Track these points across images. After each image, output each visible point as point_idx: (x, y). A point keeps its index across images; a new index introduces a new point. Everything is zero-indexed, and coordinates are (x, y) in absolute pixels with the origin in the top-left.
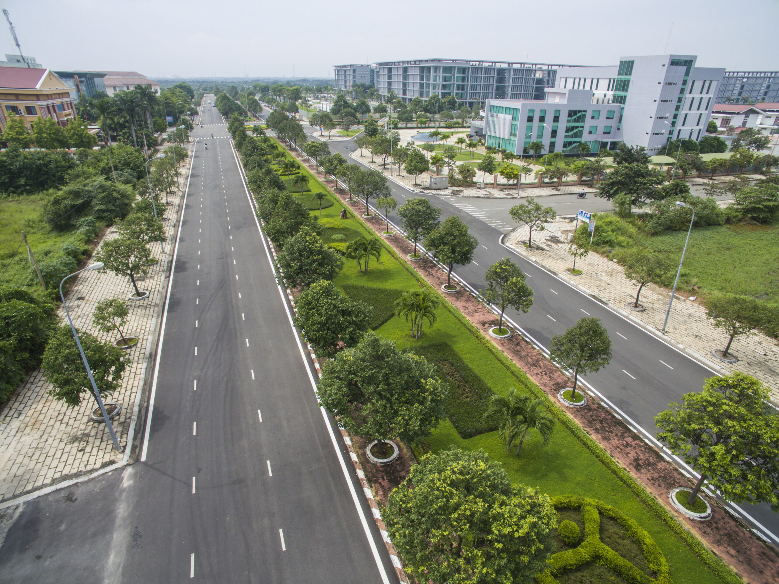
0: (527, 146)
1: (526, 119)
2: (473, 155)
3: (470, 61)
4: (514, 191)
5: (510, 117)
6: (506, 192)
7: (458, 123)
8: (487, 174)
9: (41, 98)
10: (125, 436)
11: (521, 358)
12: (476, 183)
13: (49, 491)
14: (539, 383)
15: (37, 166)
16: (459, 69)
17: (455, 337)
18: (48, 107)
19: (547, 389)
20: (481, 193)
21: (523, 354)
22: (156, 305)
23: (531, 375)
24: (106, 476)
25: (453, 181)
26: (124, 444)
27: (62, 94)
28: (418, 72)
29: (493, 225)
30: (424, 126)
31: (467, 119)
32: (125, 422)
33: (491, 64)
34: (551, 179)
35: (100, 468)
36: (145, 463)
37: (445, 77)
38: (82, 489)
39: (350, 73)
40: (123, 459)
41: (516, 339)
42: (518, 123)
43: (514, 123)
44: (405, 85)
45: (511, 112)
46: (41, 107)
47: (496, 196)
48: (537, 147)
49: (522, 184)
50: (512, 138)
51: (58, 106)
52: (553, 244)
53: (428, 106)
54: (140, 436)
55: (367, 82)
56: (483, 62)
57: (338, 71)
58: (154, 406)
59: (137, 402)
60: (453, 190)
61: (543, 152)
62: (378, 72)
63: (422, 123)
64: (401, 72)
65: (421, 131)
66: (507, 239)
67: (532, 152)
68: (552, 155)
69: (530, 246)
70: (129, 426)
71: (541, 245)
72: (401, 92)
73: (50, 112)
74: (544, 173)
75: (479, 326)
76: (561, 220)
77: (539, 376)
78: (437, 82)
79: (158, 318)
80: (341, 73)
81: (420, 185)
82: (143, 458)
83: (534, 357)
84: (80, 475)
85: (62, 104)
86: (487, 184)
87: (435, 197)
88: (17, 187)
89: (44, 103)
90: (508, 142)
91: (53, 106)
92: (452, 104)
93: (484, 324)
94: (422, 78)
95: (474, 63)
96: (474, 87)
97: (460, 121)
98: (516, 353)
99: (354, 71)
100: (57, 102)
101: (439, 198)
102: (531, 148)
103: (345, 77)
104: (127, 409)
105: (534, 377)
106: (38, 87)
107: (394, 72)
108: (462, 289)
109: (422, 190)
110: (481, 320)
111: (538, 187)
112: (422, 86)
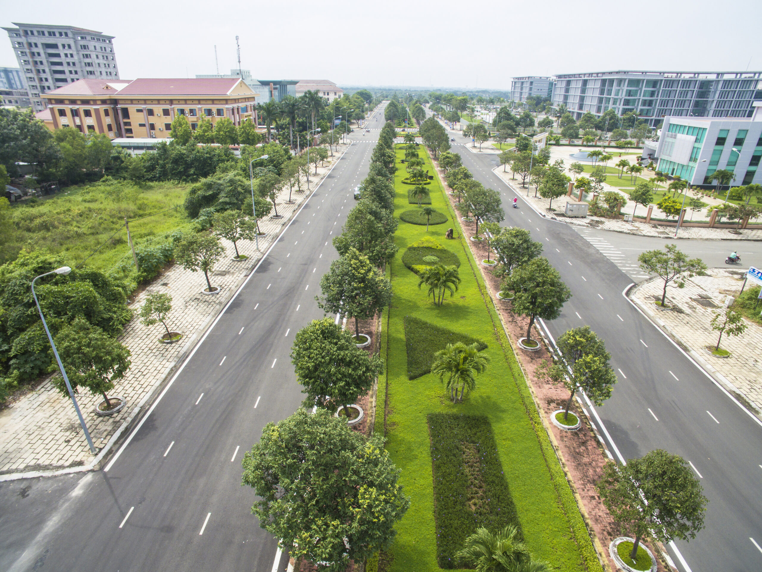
0: (710, 175)
1: (715, 141)
2: (635, 180)
3: (664, 73)
4: (672, 229)
5: (693, 138)
6: (661, 229)
7: (630, 143)
8: (640, 206)
9: (229, 102)
10: (109, 437)
11: (579, 466)
12: (623, 214)
13: (16, 478)
14: (590, 513)
15: (204, 159)
16: (648, 82)
17: (503, 411)
18: (233, 110)
19: (597, 528)
20: (626, 227)
21: (586, 460)
22: (220, 303)
23: (583, 498)
24: (66, 477)
25: (595, 210)
26: (102, 446)
27: (248, 98)
28: (598, 85)
29: (624, 270)
30: (591, 144)
31: (643, 140)
32: (119, 421)
33: (692, 75)
34: (731, 218)
35: (68, 467)
36: (105, 474)
37: (630, 91)
38: (41, 485)
39: (527, 85)
40: (92, 462)
41: (585, 435)
42: (701, 146)
43: (696, 145)
44: (582, 99)
45: (696, 132)
46: (228, 109)
47: (644, 233)
48: (725, 176)
49: (686, 222)
50: (691, 164)
51: (242, 109)
52: (699, 307)
53: (600, 122)
54: (122, 440)
55: (544, 95)
56: (681, 73)
57: (515, 83)
58: (153, 411)
59: (141, 403)
60: (592, 220)
61: (731, 183)
62: (555, 84)
63: (588, 140)
64: (580, 84)
65: (584, 149)
66: (635, 290)
67: (715, 183)
68: (744, 187)
69: (663, 305)
70: (119, 427)
71: (680, 306)
72: (577, 106)
73: (233, 114)
74: (722, 210)
75: (543, 404)
76: (727, 274)
77: (594, 502)
78: (620, 97)
79: (213, 316)
80: (519, 85)
81: (555, 210)
82: (107, 469)
83: (598, 470)
84: (48, 469)
85: (247, 107)
86: (638, 217)
87: (566, 226)
88: (188, 176)
89: (230, 106)
90: (685, 168)
91: (238, 109)
92: (631, 122)
93: (550, 401)
94: (602, 92)
95: (670, 75)
96: (664, 103)
97: (634, 141)
98: (576, 456)
99: (531, 83)
100: (242, 105)
101: (570, 228)
102: (715, 178)
103: (522, 89)
104: (129, 407)
105: (586, 502)
106: (228, 93)
107: (573, 85)
108: (544, 348)
109: (555, 216)
110: (549, 395)
111: (709, 227)
112: (600, 100)
